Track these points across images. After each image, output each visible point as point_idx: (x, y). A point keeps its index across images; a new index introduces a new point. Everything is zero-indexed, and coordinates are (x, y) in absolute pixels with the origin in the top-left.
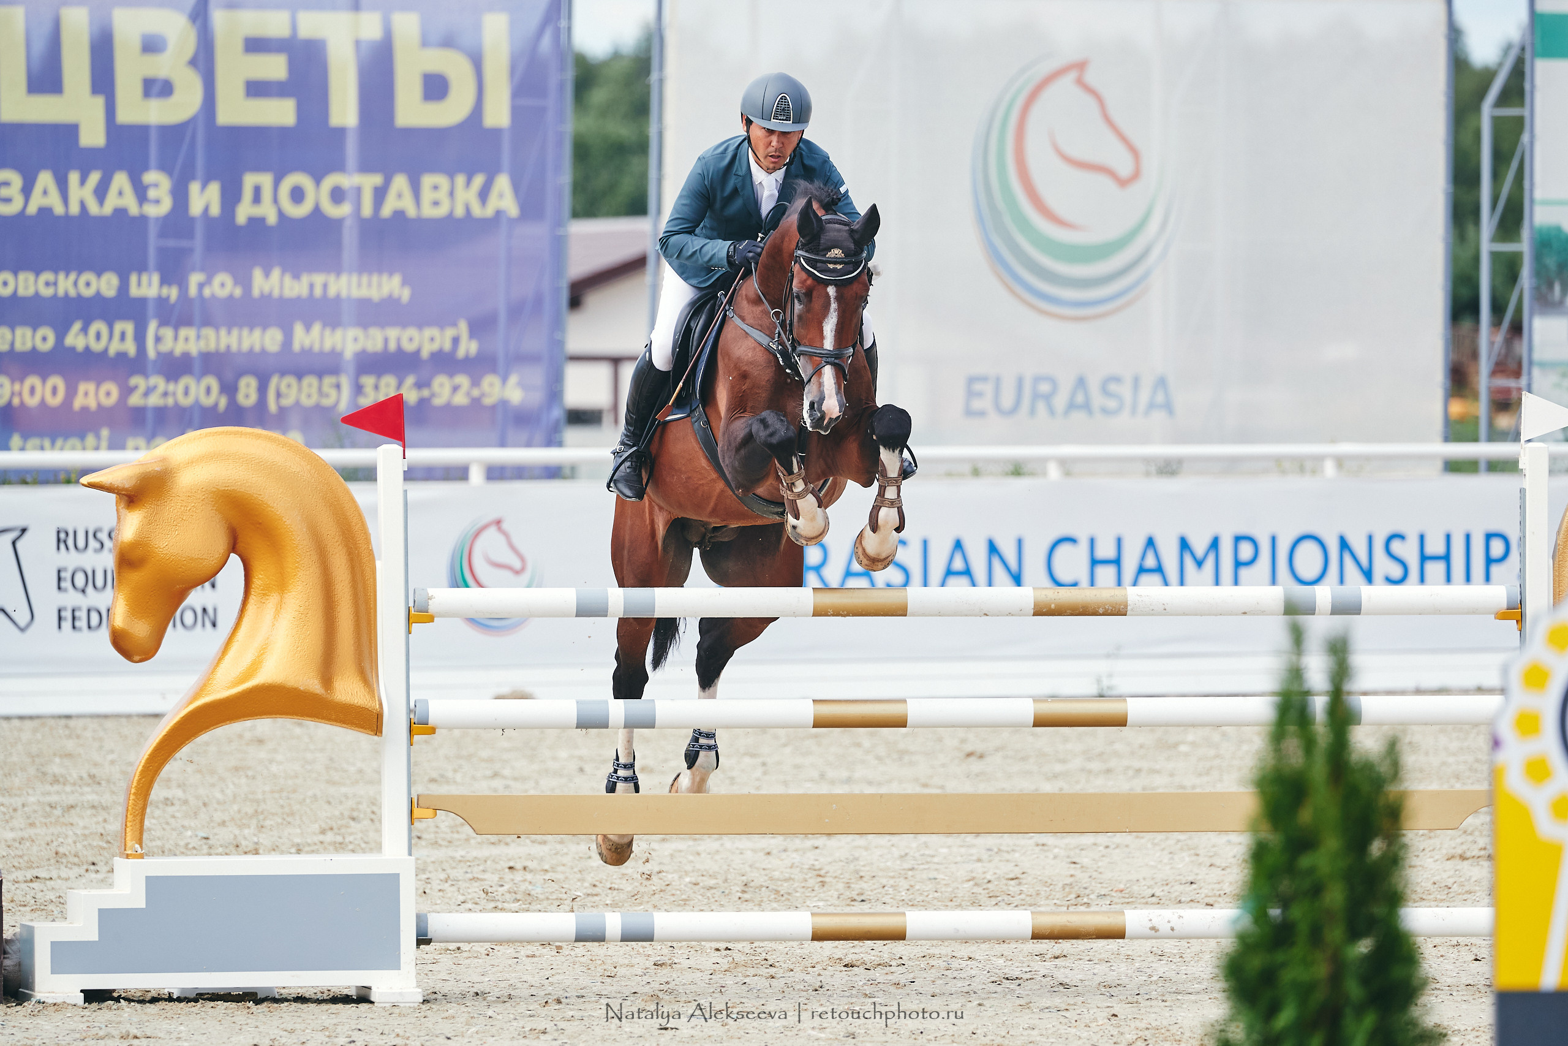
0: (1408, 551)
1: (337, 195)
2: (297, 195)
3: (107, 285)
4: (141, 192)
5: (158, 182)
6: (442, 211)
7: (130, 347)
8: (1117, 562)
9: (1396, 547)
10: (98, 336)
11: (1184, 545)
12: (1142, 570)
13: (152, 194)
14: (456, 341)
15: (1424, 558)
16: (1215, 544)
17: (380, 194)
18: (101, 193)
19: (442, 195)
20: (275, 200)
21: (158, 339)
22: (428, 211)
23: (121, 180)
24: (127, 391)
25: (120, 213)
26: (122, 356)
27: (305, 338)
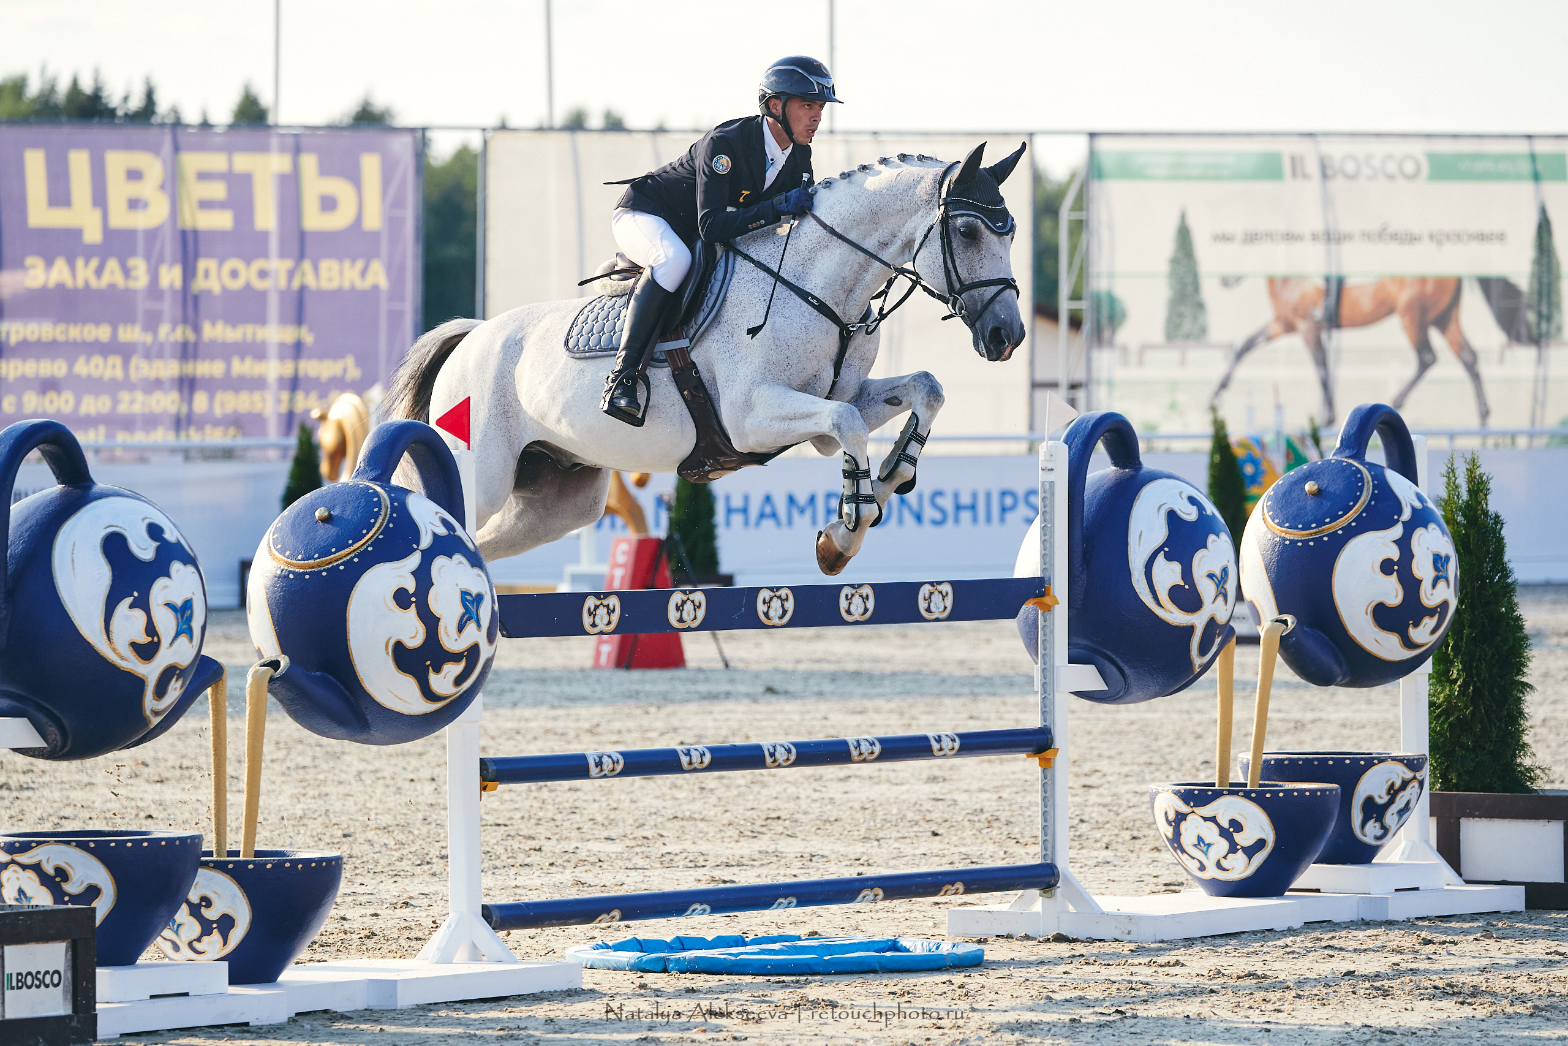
0: (947, 503)
1: (263, 274)
2: (234, 274)
3: (103, 333)
4: (127, 272)
5: (139, 266)
6: (334, 285)
7: (119, 373)
8: (745, 511)
9: (939, 501)
10: (97, 366)
11: (791, 500)
12: (762, 516)
13: (134, 273)
14: (345, 370)
15: (958, 508)
16: (812, 500)
17: (291, 274)
18: (99, 272)
19: (335, 273)
20: (219, 276)
21: (137, 368)
22: (325, 285)
23: (112, 265)
24: (116, 402)
25: (112, 286)
26: (113, 380)
27: (241, 367)
